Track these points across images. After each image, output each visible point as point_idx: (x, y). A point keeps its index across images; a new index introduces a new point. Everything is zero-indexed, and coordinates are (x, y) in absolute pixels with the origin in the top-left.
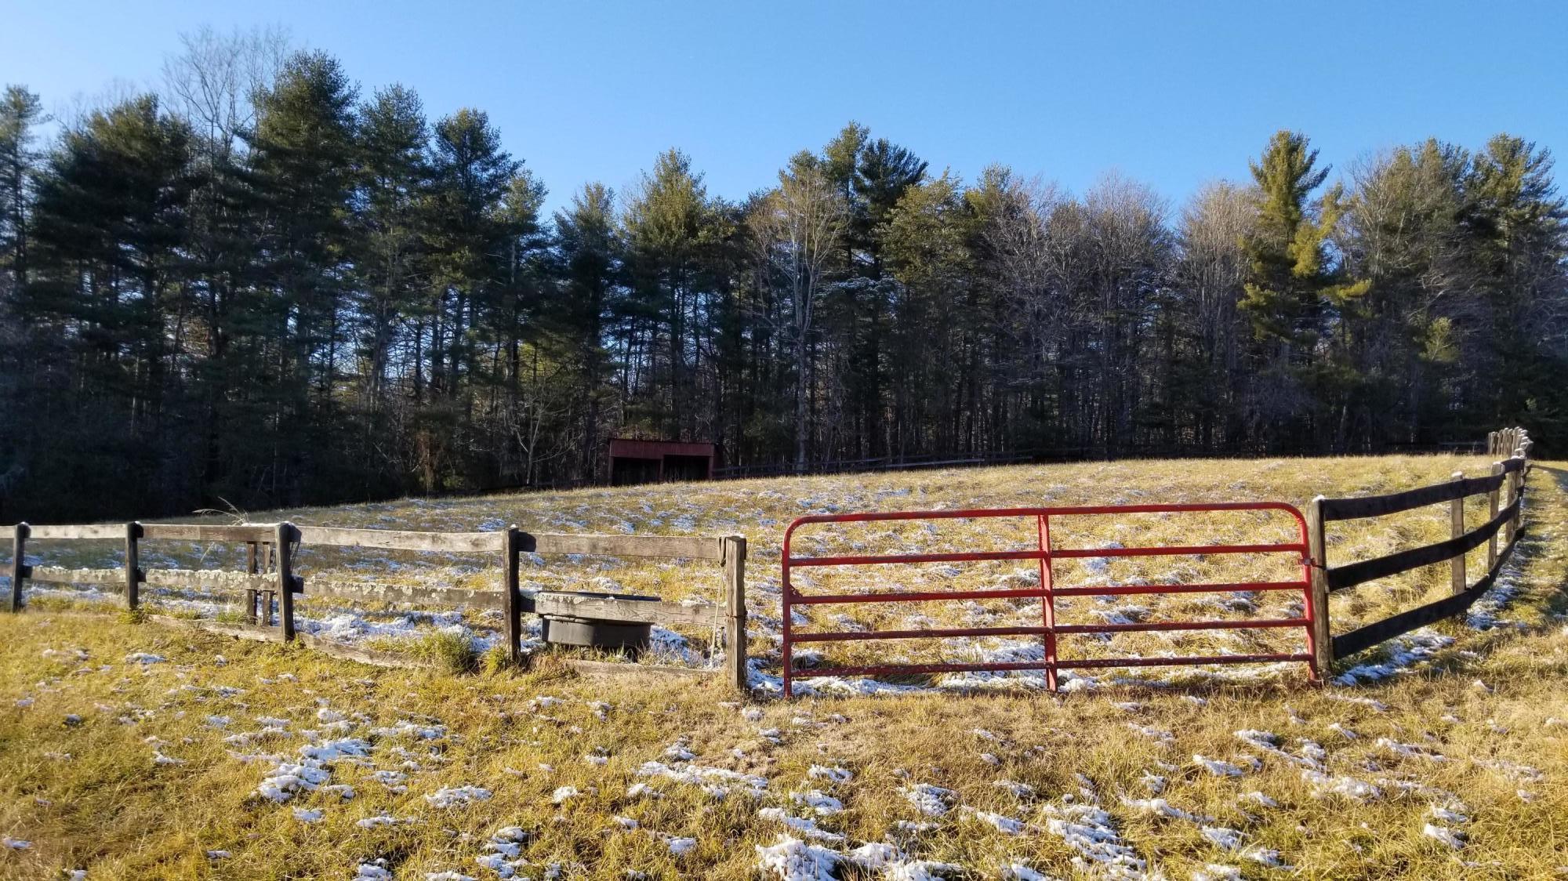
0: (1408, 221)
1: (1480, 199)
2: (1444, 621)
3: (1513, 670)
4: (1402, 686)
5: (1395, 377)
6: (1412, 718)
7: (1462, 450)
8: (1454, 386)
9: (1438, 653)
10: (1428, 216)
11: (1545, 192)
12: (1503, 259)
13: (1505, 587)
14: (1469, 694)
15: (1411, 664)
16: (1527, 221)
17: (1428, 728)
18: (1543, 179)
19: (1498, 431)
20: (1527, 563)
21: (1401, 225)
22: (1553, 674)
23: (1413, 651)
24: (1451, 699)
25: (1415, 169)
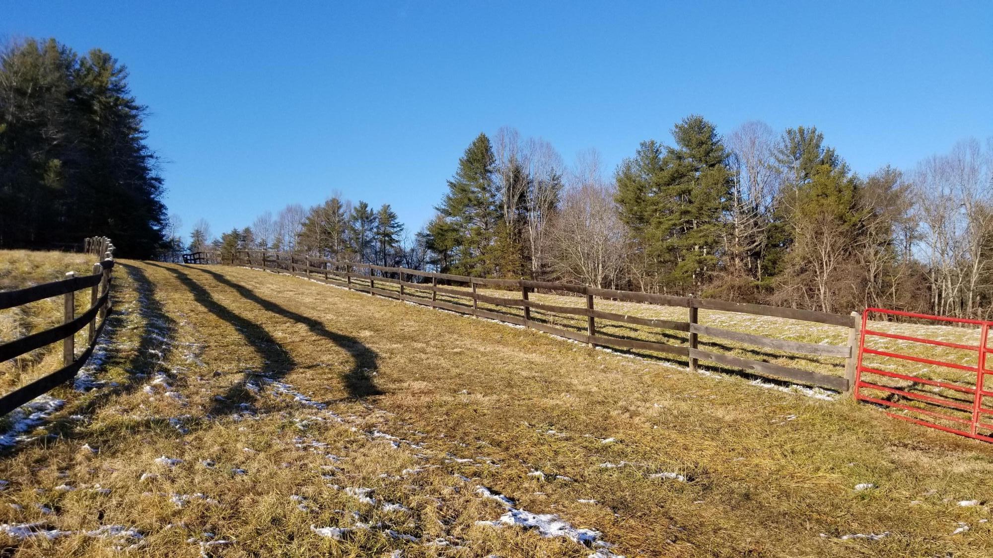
0: (34, 89)
1: (83, 86)
2: (57, 387)
3: (112, 429)
4: (21, 457)
5: (22, 195)
6: (30, 493)
7: (67, 249)
8: (62, 206)
9: (52, 416)
10: (48, 89)
11: (123, 91)
12: (96, 128)
13: (100, 353)
14: (79, 457)
15: (28, 431)
16: (111, 107)
17: (44, 500)
18: (122, 83)
19: (90, 237)
20: (114, 332)
21: (29, 91)
22: (141, 429)
23: (31, 417)
24: (64, 464)
25: (41, 56)
